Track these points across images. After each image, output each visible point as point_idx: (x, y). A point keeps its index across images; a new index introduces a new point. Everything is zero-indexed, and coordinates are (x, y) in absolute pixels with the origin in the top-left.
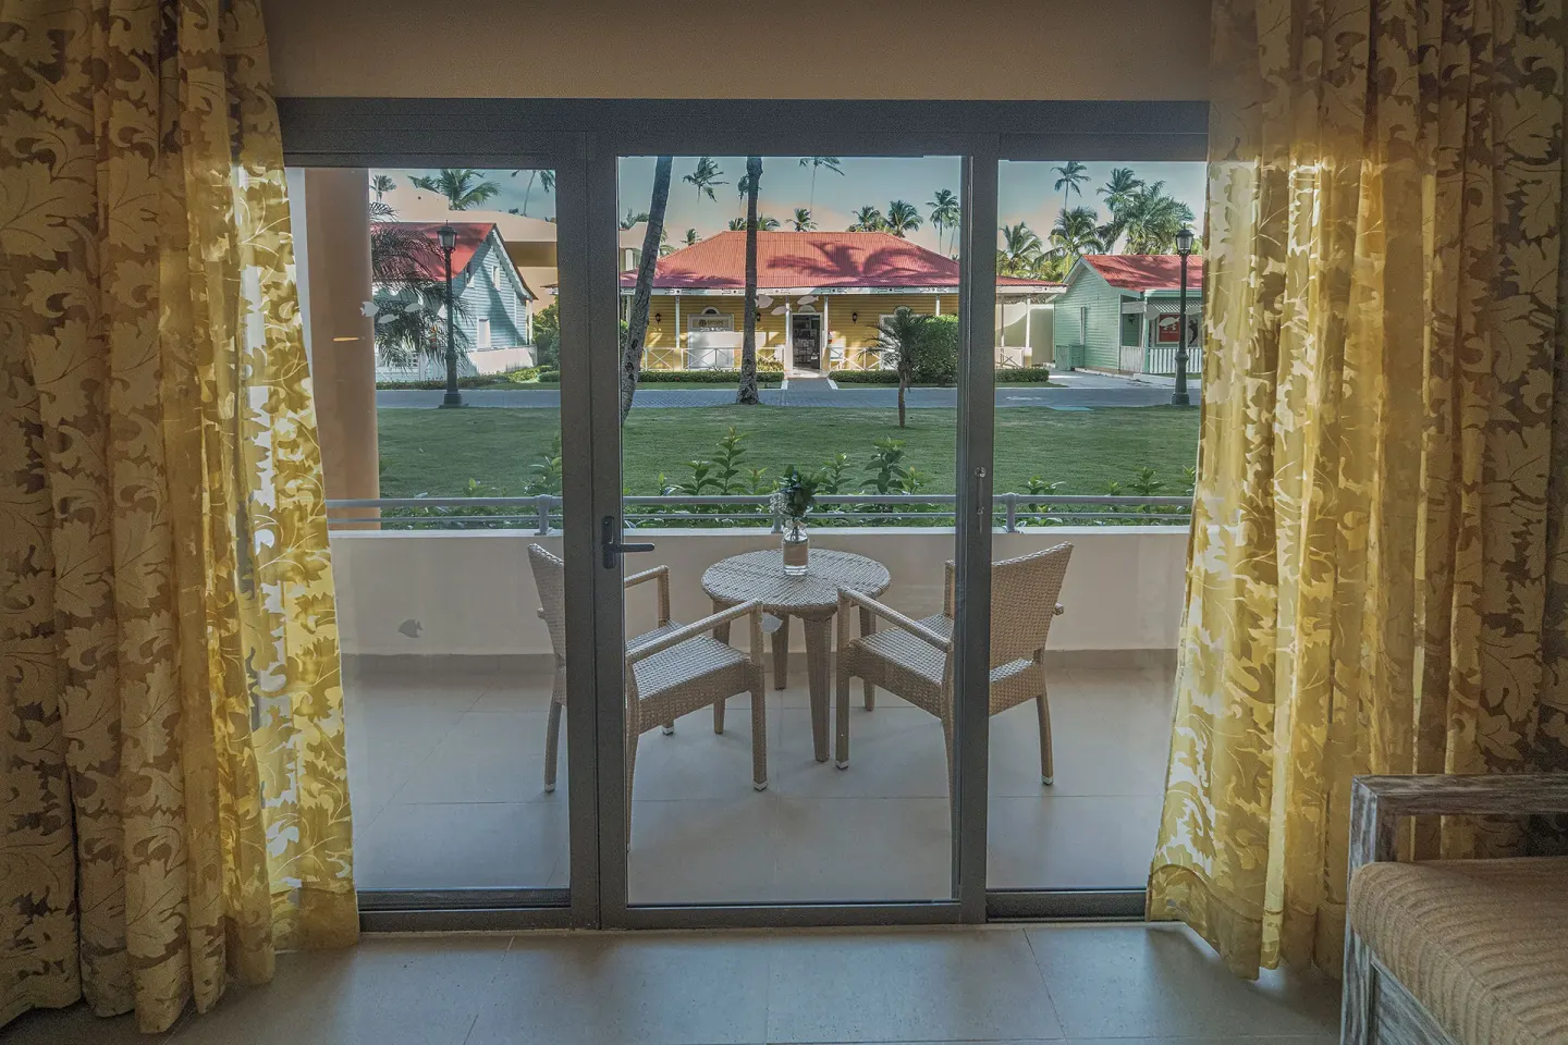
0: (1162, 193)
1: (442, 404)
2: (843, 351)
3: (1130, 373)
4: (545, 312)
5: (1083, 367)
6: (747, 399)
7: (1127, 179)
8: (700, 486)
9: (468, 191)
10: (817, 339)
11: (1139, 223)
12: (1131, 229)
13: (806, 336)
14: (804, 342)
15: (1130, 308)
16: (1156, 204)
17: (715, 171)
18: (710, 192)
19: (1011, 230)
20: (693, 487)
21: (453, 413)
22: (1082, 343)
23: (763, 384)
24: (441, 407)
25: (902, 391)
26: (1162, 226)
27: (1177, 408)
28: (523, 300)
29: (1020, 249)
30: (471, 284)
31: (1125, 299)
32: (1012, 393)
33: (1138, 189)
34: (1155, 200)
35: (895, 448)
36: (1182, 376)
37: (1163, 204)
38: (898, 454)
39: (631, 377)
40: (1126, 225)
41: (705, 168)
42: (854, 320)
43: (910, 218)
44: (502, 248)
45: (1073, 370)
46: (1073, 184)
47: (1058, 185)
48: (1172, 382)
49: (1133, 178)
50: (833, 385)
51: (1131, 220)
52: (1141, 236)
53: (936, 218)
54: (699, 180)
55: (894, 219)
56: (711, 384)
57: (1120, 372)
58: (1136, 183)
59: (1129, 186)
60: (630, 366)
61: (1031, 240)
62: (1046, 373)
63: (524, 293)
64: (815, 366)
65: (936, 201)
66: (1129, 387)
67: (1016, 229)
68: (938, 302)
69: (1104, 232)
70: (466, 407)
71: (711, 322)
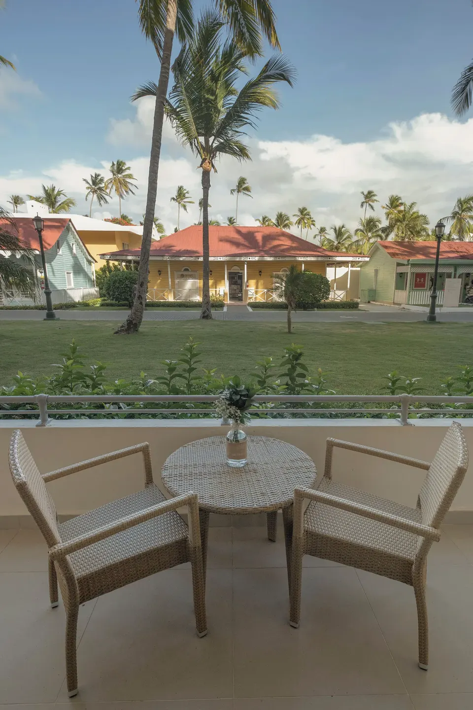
0: (415, 210)
1: (45, 318)
2: (255, 292)
3: (400, 304)
4: (101, 269)
5: (374, 301)
6: (206, 316)
7: (398, 201)
8: (172, 378)
9: (59, 203)
10: (241, 285)
11: (402, 225)
12: (398, 229)
13: (235, 283)
14: (235, 287)
15: (402, 270)
16: (412, 215)
17: (187, 195)
18: (185, 207)
19: (337, 228)
20: (166, 379)
21: (50, 323)
22: (374, 289)
23: (214, 308)
24: (45, 320)
25: (289, 313)
26: (413, 228)
27: (430, 323)
28: (90, 262)
29: (341, 239)
30: (60, 253)
31: (399, 265)
32: (342, 315)
33: (402, 208)
34: (411, 213)
35: (299, 351)
36: (433, 306)
37: (415, 215)
38: (301, 355)
39: (141, 303)
40: (396, 226)
41: (181, 193)
42: (260, 275)
43: (286, 222)
44: (75, 233)
45: (369, 302)
46: (370, 205)
47: (362, 205)
48: (427, 310)
49: (400, 201)
50: (250, 309)
51: (399, 224)
52: (403, 233)
53: (299, 222)
54: (179, 200)
55: (278, 223)
56: (188, 308)
57: (394, 303)
58: (401, 204)
59: (398, 206)
60: (140, 297)
61: (347, 235)
62: (357, 304)
63: (90, 258)
64: (240, 299)
65: (299, 214)
66: (400, 311)
67: (339, 228)
68: (303, 265)
69: (384, 230)
70: (58, 319)
71: (186, 276)
